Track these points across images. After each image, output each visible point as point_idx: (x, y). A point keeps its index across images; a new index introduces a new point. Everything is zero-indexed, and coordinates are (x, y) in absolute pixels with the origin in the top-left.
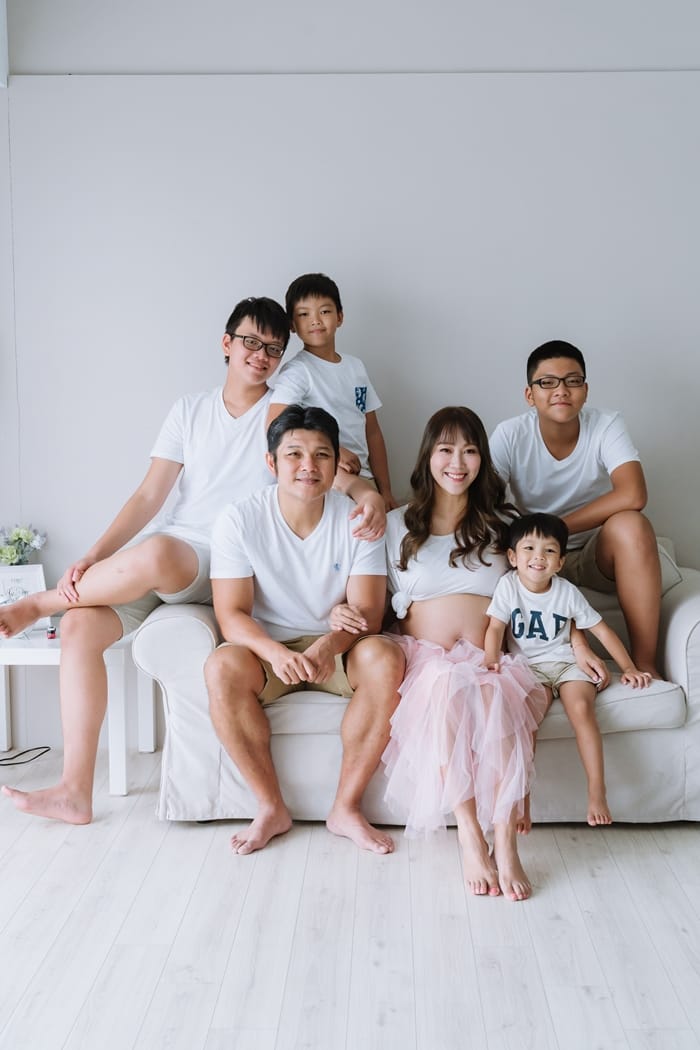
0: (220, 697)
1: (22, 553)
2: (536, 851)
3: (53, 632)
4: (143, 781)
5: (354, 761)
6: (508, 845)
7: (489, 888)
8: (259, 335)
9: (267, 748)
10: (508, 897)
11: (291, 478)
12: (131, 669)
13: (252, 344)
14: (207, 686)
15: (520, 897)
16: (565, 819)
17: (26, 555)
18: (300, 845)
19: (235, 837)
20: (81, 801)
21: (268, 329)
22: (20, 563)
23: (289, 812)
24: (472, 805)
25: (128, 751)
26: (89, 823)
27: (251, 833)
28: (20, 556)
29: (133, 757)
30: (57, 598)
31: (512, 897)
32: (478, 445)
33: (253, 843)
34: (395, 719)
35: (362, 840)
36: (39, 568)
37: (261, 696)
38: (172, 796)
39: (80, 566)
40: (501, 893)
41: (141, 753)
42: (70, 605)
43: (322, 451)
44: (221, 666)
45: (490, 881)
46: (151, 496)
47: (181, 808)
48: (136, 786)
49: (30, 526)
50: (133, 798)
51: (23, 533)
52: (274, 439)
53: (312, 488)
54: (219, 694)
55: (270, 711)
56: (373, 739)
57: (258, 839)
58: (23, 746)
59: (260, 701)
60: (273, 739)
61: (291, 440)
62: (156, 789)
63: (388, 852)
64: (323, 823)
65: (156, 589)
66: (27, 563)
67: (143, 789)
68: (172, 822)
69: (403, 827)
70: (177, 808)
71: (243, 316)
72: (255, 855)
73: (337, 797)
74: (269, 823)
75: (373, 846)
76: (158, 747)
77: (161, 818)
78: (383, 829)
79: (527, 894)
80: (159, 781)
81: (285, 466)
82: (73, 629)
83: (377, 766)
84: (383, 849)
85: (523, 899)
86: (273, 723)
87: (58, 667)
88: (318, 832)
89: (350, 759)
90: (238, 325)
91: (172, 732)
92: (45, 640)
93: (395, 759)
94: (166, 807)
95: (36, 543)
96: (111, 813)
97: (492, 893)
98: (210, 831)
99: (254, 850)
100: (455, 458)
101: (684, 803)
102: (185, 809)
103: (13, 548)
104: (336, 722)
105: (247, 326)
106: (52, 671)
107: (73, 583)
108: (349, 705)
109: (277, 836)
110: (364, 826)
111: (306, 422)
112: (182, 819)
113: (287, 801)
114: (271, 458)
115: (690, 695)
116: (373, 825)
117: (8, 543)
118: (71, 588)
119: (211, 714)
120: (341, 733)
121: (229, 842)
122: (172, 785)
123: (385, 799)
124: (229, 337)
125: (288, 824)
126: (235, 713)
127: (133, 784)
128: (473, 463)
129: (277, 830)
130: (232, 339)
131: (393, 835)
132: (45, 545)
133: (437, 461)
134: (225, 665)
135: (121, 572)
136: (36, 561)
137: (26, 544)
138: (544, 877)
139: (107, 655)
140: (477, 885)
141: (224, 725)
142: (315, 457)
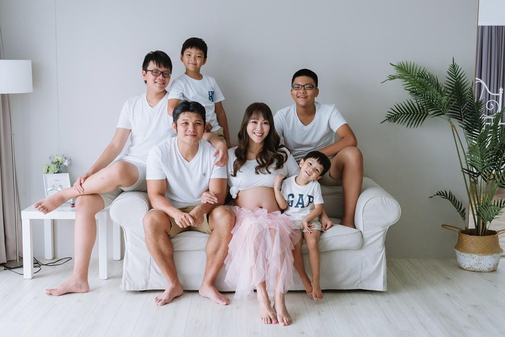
0: (150, 234)
1: (59, 168)
2: (293, 304)
3: (73, 204)
4: (115, 273)
5: (212, 263)
6: (281, 301)
8: (158, 68)
9: (172, 257)
10: (281, 324)
11: (183, 134)
12: (109, 221)
13: (156, 73)
14: (144, 229)
15: (286, 324)
17: (61, 169)
18: (187, 302)
19: (157, 298)
22: (58, 172)
23: (182, 286)
24: (264, 284)
25: (108, 259)
26: (87, 292)
27: (164, 296)
28: (59, 169)
29: (111, 262)
30: (74, 191)
31: (283, 324)
32: (269, 120)
33: (165, 300)
34: (230, 245)
35: (215, 299)
36: (67, 175)
37: (169, 233)
38: (128, 279)
39: (84, 176)
40: (277, 322)
41: (114, 260)
43: (198, 122)
44: (150, 219)
45: (272, 317)
46: (117, 145)
47: (132, 285)
48: (110, 276)
49: (63, 156)
50: (110, 281)
51: (60, 159)
52: (176, 117)
53: (193, 139)
54: (150, 232)
55: (173, 240)
56: (220, 253)
57: (168, 299)
58: (59, 257)
59: (169, 236)
60: (175, 253)
61: (184, 117)
62: (121, 277)
63: (227, 304)
64: (197, 291)
65: (120, 185)
66: (61, 172)
67: (115, 276)
68: (128, 291)
69: (234, 292)
70: (130, 285)
71: (150, 61)
72: (166, 306)
73: (204, 280)
74: (173, 291)
75: (220, 302)
76: (122, 258)
77: (123, 290)
78: (225, 294)
79: (290, 323)
80: (122, 273)
81: (181, 129)
82: (81, 203)
83: (222, 266)
84: (225, 303)
85: (288, 325)
86: (175, 246)
87: (75, 220)
88: (195, 296)
89: (210, 262)
90: (148, 66)
91: (129, 251)
92: (70, 208)
93: (230, 263)
94: (125, 285)
95: (66, 163)
96: (99, 287)
97: (273, 322)
98: (145, 295)
99: (165, 304)
100: (258, 126)
101: (361, 282)
102: (134, 285)
103: (55, 166)
104: (203, 246)
106: (72, 222)
107: (81, 184)
108: (209, 238)
109: (176, 297)
110: (216, 293)
111: (191, 109)
112: (132, 289)
113: (181, 281)
114: (174, 125)
115: (364, 233)
116: (220, 292)
117: (53, 163)
118: (80, 186)
119: (146, 241)
120: (206, 250)
121: (154, 300)
122: (128, 274)
123: (225, 281)
124: (144, 71)
125: (181, 292)
126: (157, 241)
127: (110, 274)
128: (266, 128)
129: (176, 295)
130: (146, 72)
131: (229, 296)
132: (70, 165)
133: (250, 127)
134: (152, 219)
135: (103, 179)
136: (66, 171)
137: (61, 164)
138: (297, 315)
140: (266, 319)
141: (152, 247)
142: (195, 125)
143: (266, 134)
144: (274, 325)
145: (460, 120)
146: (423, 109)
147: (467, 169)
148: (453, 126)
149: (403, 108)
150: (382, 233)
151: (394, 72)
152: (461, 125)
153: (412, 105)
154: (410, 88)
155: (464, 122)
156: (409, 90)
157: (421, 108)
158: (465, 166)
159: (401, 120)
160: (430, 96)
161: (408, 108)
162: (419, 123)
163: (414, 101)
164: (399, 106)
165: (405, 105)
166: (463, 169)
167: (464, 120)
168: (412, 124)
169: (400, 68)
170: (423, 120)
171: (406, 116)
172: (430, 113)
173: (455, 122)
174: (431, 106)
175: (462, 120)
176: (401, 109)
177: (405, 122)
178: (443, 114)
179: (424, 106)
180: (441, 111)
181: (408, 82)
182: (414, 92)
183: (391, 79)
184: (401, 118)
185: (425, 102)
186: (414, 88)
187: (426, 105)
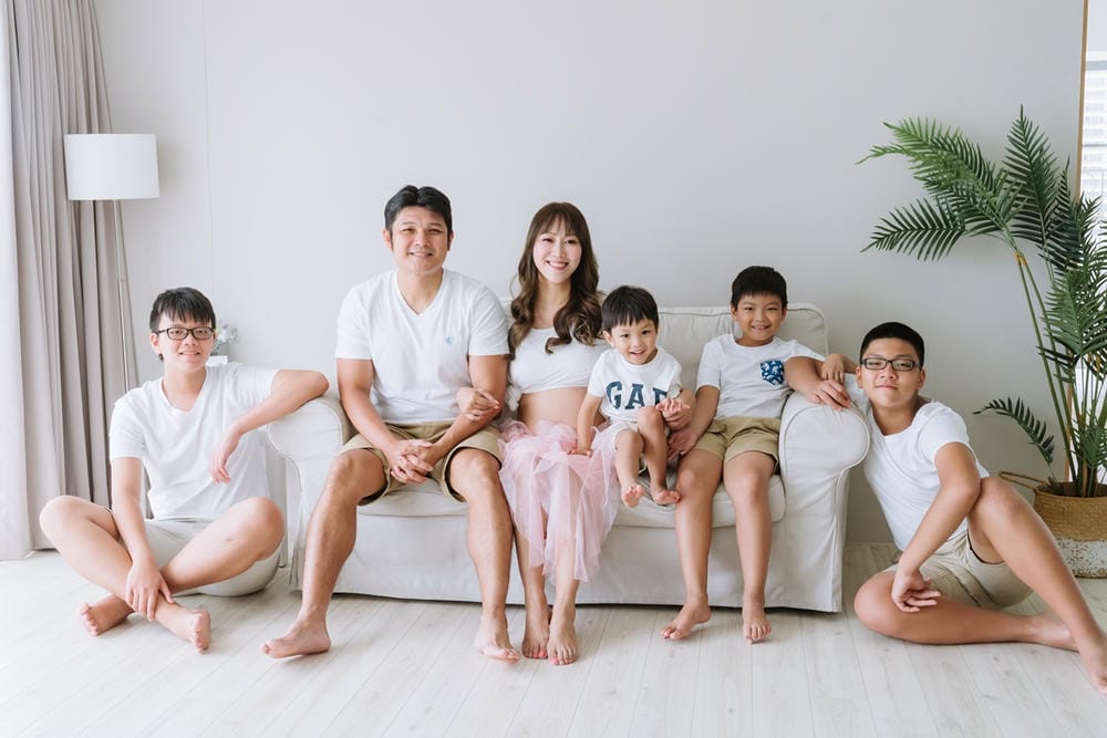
15: (561, 662)
143: (573, 266)
145: (1039, 242)
146: (953, 218)
147: (1051, 349)
148: (1020, 256)
149: (909, 220)
150: (829, 486)
151: (889, 139)
152: (1042, 252)
153: (928, 211)
154: (927, 174)
155: (1049, 245)
156: (924, 179)
157: (948, 217)
158: (1047, 344)
159: (904, 246)
160: (968, 191)
161: (920, 218)
162: (942, 250)
163: (933, 204)
164: (901, 215)
165: (914, 210)
166: (1041, 347)
167: (1049, 241)
168: (928, 252)
169: (904, 132)
170: (953, 244)
171: (916, 235)
172: (969, 227)
173: (1030, 249)
174: (971, 212)
175: (1042, 242)
176: (906, 221)
177: (913, 248)
178: (997, 229)
179: (956, 213)
180: (992, 223)
181: (920, 162)
182: (934, 183)
183: (878, 154)
184: (907, 238)
185: (958, 204)
186: (934, 175)
187: (959, 210)
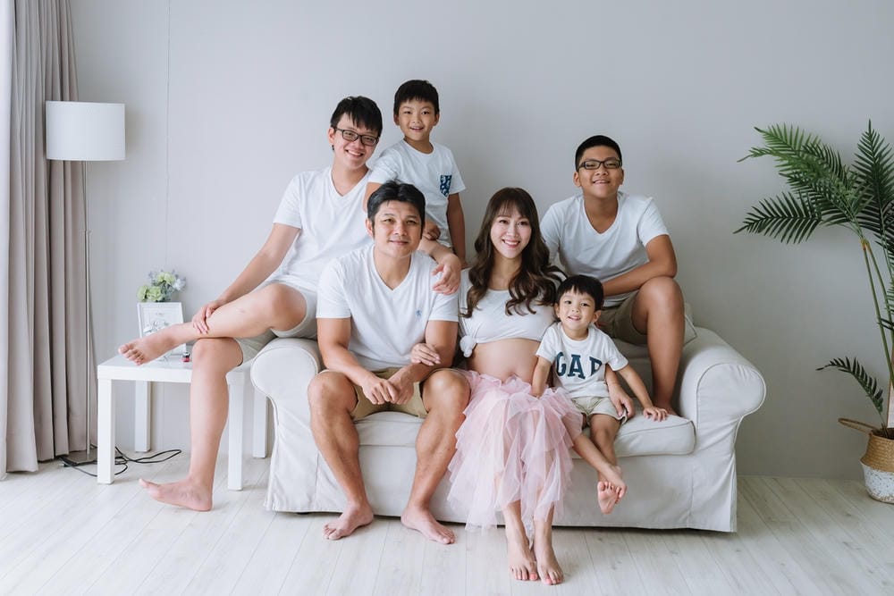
0: (320, 413)
1: (166, 292)
2: (565, 547)
3: (187, 357)
4: (255, 479)
5: (426, 469)
6: (545, 540)
7: (529, 574)
8: (355, 127)
9: (356, 455)
10: (544, 582)
11: (386, 240)
12: (249, 387)
13: (350, 135)
14: (310, 404)
15: (554, 582)
16: (594, 524)
17: (169, 294)
18: (379, 536)
19: (327, 526)
20: (204, 493)
21: (362, 123)
22: (163, 300)
23: (372, 509)
24: (517, 507)
25: (243, 456)
26: (209, 510)
27: (340, 524)
28: (164, 295)
29: (248, 461)
30: (191, 330)
31: (548, 582)
32: (530, 219)
33: (341, 531)
35: (430, 533)
36: (179, 305)
37: (353, 413)
38: (278, 491)
39: (212, 305)
40: (539, 578)
41: (255, 458)
42: (201, 336)
43: (412, 219)
44: (321, 387)
45: (529, 569)
46: (272, 254)
47: (285, 502)
48: (248, 484)
49: (174, 271)
50: (246, 493)
51: (167, 277)
52: (372, 208)
53: (402, 248)
54: (319, 409)
55: (360, 426)
56: (441, 451)
57: (346, 528)
58: (159, 448)
59: (352, 418)
60: (360, 449)
61: (387, 209)
62: (266, 486)
63: (450, 543)
64: (398, 518)
65: (272, 327)
66: (169, 301)
67: (255, 486)
68: (278, 512)
70: (281, 500)
71: (343, 113)
72: (342, 541)
73: (410, 498)
74: (355, 515)
75: (438, 538)
76: (268, 455)
77: (268, 509)
78: (447, 525)
79: (560, 580)
80: (267, 480)
81: (381, 230)
82: (201, 355)
83: (444, 474)
84: (446, 541)
85: (557, 583)
86: (362, 436)
87: (190, 384)
88: (394, 526)
89: (422, 468)
90: (339, 120)
91: (280, 440)
92: (181, 363)
93: (459, 468)
94: (273, 500)
95: (177, 285)
96: (228, 503)
97: (532, 577)
98: (307, 521)
99: (342, 537)
100: (511, 228)
101: (690, 514)
102: (287, 501)
103: (158, 289)
104: (412, 437)
105: (346, 122)
106: (184, 388)
107: (205, 318)
108: (423, 424)
109: (361, 527)
110: (432, 522)
111: (400, 195)
112: (284, 510)
113: (371, 500)
114: (369, 223)
115: (699, 428)
116: (438, 521)
117: (154, 284)
118: (203, 322)
119: (312, 427)
120: (416, 447)
121: (323, 529)
122: (278, 483)
124: (333, 130)
125: (370, 517)
126: (331, 425)
127: (247, 482)
128: (525, 233)
129: (361, 522)
130: (335, 131)
131: (455, 530)
132: (184, 287)
133: (496, 230)
134: (325, 387)
135: (243, 312)
136: (176, 300)
137: (169, 286)
138: (574, 567)
139: (229, 377)
140: (519, 572)
141: (322, 437)
142: (406, 224)
143: (524, 243)
144: (532, 583)
145: (878, 232)
146: (812, 210)
147: (888, 319)
148: (865, 243)
149: (775, 209)
150: (731, 428)
151: (762, 143)
152: (880, 241)
153: (791, 203)
154: (790, 172)
155: (887, 236)
156: (788, 176)
157: (808, 208)
158: (885, 316)
159: (771, 229)
160: (825, 188)
161: (784, 207)
162: (803, 234)
163: (796, 196)
164: (769, 205)
165: (781, 202)
166: (881, 319)
167: (886, 232)
168: (790, 237)
169: (773, 136)
170: (811, 231)
171: (781, 222)
172: (824, 218)
173: (870, 235)
174: (828, 205)
175: (881, 232)
176: (773, 210)
177: (779, 232)
178: (848, 220)
179: (814, 206)
180: (844, 215)
181: (786, 162)
182: (795, 179)
183: (756, 155)
184: (773, 224)
185: (816, 198)
186: (796, 173)
187: (817, 203)
